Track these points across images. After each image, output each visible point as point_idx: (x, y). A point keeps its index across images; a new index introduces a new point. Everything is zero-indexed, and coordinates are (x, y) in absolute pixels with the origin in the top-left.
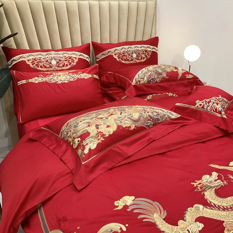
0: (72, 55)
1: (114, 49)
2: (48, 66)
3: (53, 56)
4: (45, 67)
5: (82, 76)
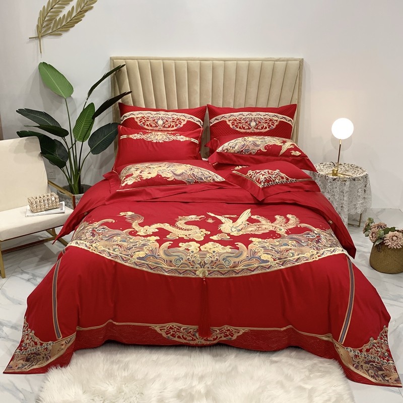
0: (181, 117)
1: (229, 114)
2: (153, 125)
3: (161, 116)
4: (151, 126)
5: (178, 138)
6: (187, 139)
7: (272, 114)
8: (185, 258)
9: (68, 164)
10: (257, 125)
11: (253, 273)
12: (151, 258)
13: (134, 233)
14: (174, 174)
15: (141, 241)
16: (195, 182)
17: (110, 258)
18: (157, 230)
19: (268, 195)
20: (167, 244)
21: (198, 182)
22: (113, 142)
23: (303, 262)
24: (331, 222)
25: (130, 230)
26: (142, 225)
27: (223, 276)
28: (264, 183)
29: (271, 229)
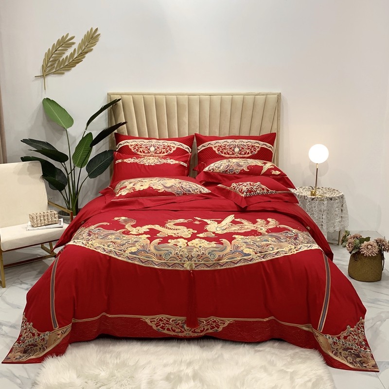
0: (171, 145)
1: (215, 142)
2: (146, 152)
3: (153, 143)
4: (144, 152)
5: (169, 161)
6: (177, 162)
7: (253, 141)
8: (173, 252)
9: (67, 188)
10: (240, 150)
11: (236, 265)
12: (143, 252)
13: (127, 233)
14: (165, 186)
15: (133, 239)
16: (184, 194)
17: (104, 253)
18: (148, 230)
19: (251, 204)
20: (157, 241)
21: (186, 194)
22: (109, 167)
23: (282, 255)
24: (309, 228)
25: (124, 230)
26: (134, 226)
27: (208, 269)
28: (246, 193)
29: (253, 228)
